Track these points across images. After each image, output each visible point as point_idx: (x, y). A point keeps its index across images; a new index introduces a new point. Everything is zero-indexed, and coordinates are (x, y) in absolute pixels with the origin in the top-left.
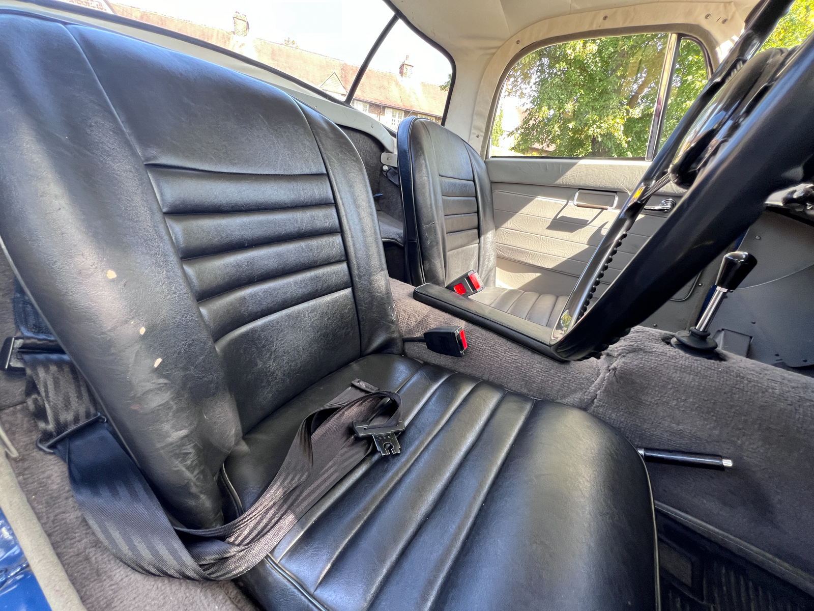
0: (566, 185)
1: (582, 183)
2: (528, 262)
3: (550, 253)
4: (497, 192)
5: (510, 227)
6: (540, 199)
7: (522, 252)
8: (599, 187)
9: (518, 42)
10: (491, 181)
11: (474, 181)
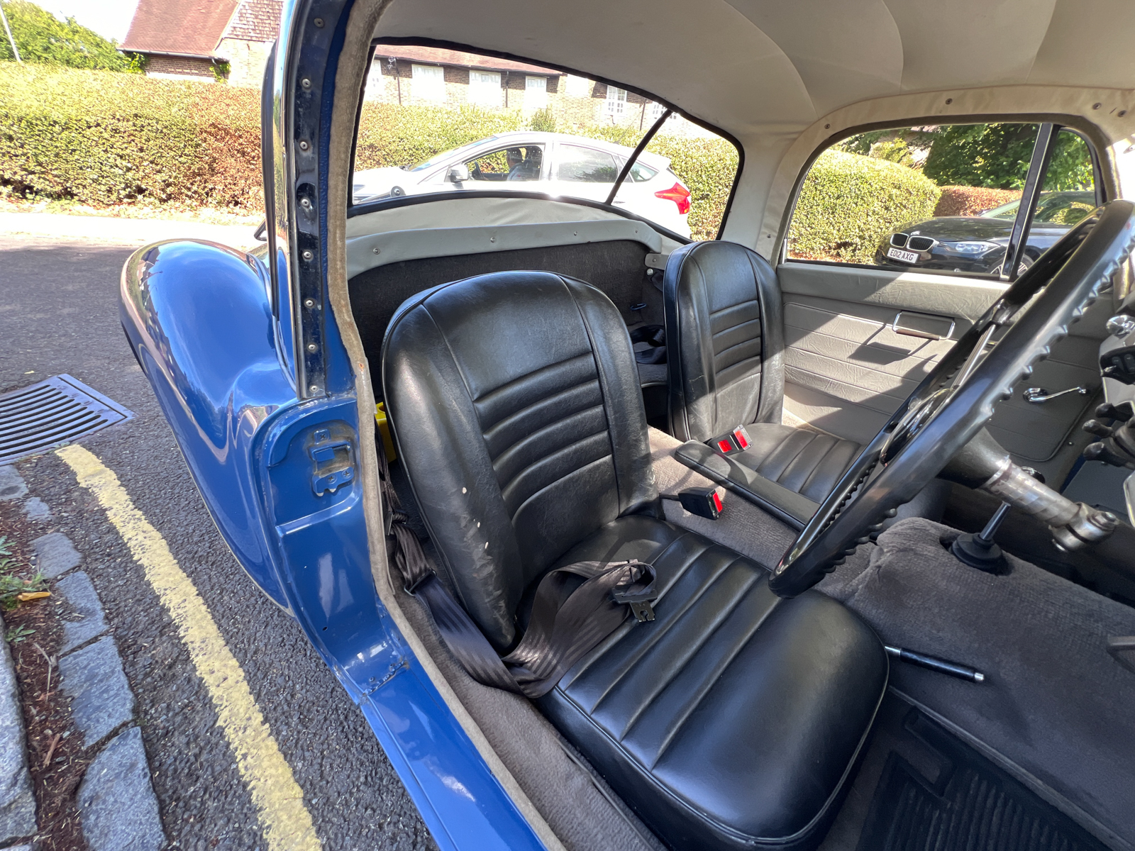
0: (883, 304)
1: (906, 304)
2: (828, 392)
3: (858, 384)
4: (791, 305)
5: (807, 348)
6: (845, 317)
8: (929, 310)
9: (827, 127)
10: (783, 293)
11: (758, 299)
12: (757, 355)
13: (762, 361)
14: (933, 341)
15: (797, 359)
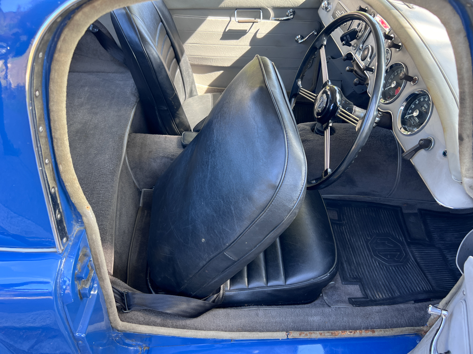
0: (227, 7)
1: (238, 5)
2: (212, 65)
3: (226, 56)
4: (175, 17)
5: (193, 42)
6: (210, 18)
7: (206, 59)
8: (249, 7)
10: (169, 10)
11: (162, 21)
12: (174, 58)
13: (178, 61)
14: (255, 23)
15: (189, 50)
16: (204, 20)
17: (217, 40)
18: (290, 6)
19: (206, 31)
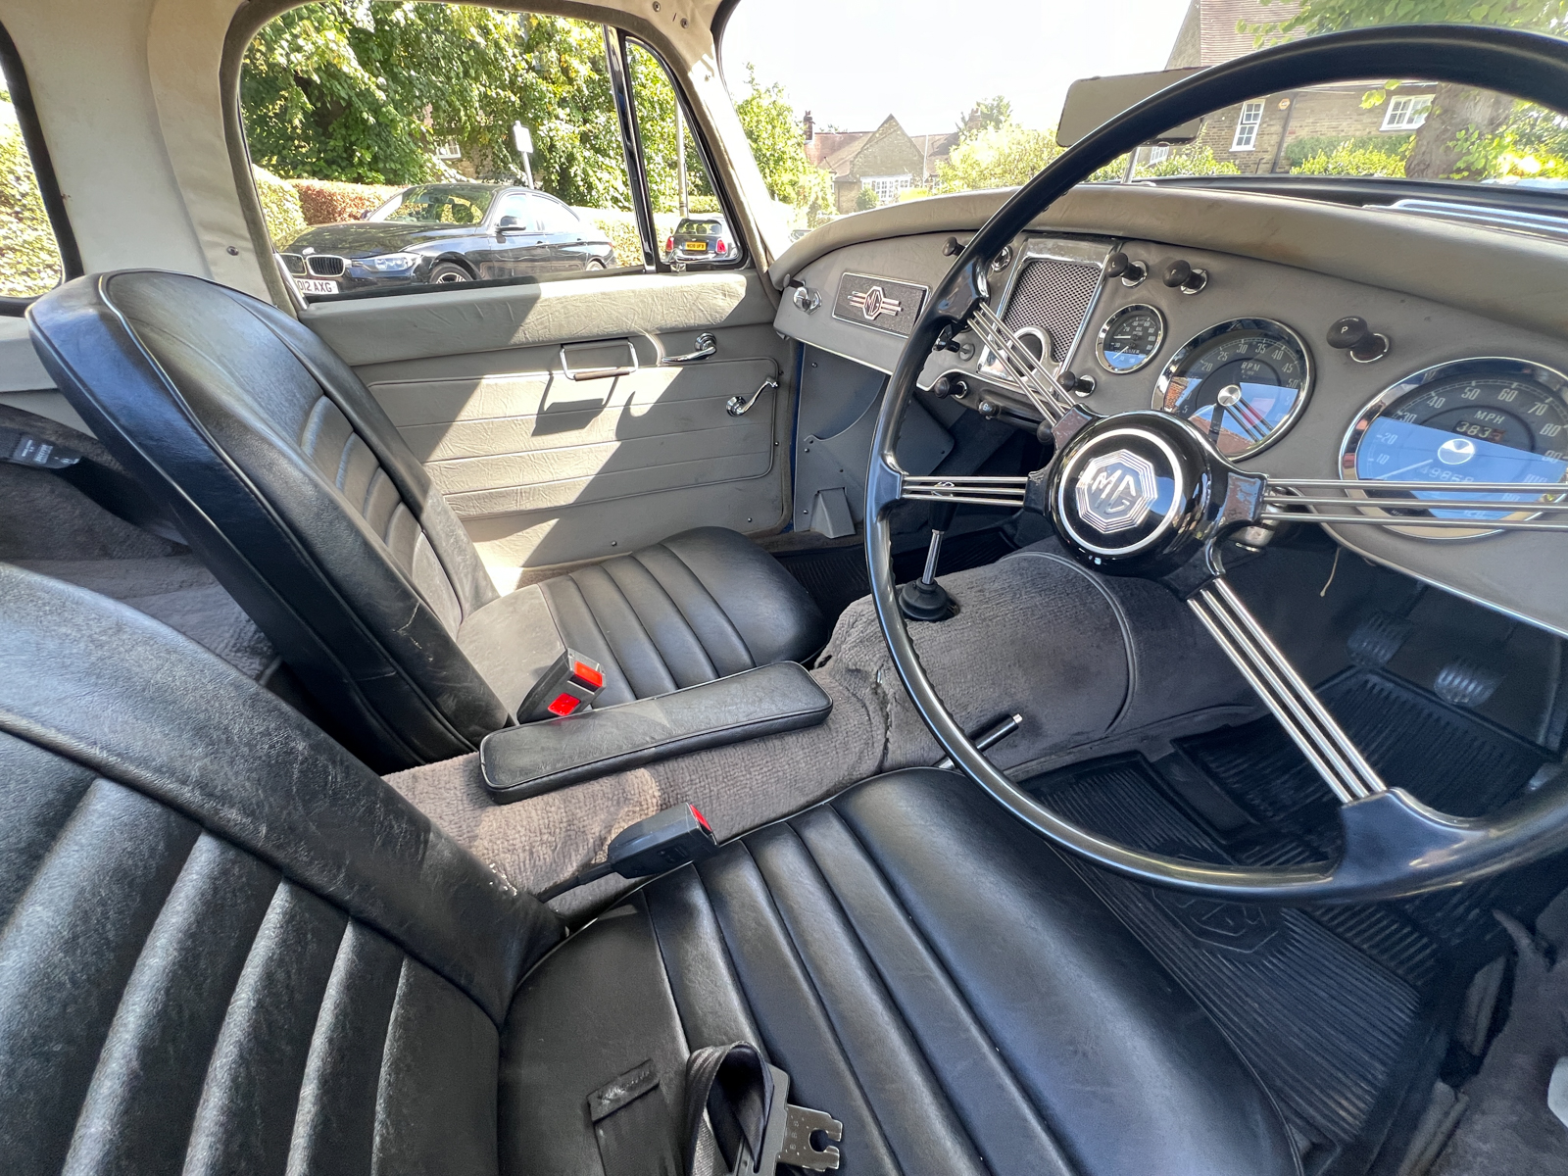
1: (564, 333)
2: (523, 508)
4: (377, 387)
5: (451, 455)
6: (489, 381)
7: (502, 495)
8: (598, 335)
11: (326, 393)
12: (398, 504)
14: (620, 377)
15: (445, 479)
16: (475, 387)
17: (523, 438)
18: (703, 322)
19: (484, 417)
